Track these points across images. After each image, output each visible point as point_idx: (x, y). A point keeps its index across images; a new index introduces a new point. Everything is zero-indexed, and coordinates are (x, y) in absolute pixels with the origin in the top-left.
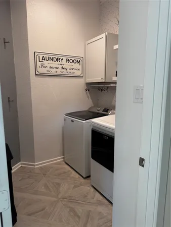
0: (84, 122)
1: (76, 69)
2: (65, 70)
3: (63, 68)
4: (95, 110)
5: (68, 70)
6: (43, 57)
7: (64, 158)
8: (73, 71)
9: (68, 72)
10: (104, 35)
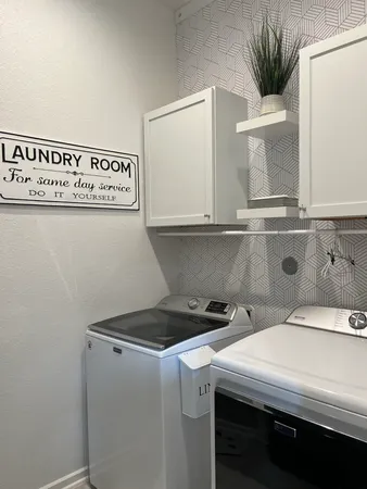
0: (161, 354)
1: (121, 189)
2: (86, 191)
3: (79, 184)
4: (181, 307)
5: (97, 191)
6: (18, 147)
7: (87, 473)
8: (111, 193)
9: (95, 197)
10: (206, 94)
